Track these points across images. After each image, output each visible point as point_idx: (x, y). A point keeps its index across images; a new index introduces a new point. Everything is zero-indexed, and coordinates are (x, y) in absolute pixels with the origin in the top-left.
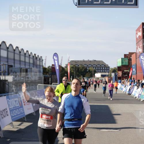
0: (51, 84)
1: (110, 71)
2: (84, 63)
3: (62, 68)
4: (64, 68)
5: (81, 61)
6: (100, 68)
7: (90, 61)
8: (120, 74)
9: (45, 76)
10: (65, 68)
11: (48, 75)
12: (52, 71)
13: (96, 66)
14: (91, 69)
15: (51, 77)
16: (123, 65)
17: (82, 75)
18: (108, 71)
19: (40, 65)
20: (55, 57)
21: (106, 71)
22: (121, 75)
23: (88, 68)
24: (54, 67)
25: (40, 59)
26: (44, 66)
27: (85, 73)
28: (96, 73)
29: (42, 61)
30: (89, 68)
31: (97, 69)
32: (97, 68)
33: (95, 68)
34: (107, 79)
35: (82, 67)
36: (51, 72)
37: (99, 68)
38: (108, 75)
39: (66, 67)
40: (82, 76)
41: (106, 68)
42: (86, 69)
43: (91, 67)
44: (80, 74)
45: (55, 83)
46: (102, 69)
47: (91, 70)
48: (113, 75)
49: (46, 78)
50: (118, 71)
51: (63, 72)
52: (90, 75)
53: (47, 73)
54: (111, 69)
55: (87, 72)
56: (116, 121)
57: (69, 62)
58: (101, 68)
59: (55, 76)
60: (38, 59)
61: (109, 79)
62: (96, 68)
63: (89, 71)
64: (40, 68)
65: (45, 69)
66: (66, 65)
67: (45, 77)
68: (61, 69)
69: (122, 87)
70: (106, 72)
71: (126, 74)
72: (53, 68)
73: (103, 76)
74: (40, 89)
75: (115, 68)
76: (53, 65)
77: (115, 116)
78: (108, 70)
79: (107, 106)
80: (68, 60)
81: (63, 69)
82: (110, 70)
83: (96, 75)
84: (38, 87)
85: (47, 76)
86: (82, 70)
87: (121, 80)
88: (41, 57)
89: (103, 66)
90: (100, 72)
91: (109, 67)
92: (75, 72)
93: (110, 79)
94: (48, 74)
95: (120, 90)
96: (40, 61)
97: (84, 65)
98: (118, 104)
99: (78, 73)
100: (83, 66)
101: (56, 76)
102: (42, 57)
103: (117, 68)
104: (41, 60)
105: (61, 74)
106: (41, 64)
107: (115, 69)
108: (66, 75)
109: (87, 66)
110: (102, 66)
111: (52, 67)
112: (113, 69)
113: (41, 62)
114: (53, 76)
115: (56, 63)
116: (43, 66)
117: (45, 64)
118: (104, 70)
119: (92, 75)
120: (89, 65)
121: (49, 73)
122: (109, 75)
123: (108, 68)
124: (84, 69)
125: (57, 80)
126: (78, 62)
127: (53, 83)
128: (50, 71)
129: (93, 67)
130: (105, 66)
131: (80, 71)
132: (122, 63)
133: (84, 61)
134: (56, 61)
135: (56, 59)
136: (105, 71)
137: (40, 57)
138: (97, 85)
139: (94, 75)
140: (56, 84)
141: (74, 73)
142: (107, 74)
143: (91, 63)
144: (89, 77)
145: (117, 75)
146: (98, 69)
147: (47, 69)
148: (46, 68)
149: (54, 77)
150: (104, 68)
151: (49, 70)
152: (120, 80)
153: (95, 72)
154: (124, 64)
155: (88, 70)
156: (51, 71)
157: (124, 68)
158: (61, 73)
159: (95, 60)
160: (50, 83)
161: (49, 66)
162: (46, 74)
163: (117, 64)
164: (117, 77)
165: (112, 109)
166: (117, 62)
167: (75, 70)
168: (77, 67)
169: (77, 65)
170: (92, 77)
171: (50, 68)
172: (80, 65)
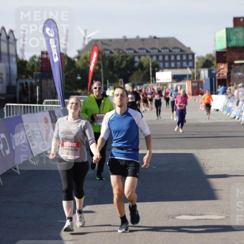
0: (41, 102)
1: (197, 63)
2: (126, 44)
3: (69, 59)
4: (74, 61)
5: (117, 41)
6: (170, 57)
7: (143, 40)
8: (223, 69)
9: (24, 81)
10: (76, 60)
11: (31, 81)
12: (42, 67)
13: (159, 51)
14: (146, 60)
15: (40, 84)
16: (230, 45)
17: (120, 77)
18: (191, 64)
19: (8, 54)
20: (48, 30)
21: (185, 64)
22: (225, 74)
23: (137, 59)
24: (47, 58)
25: (8, 38)
26: (20, 57)
27: (128, 72)
28: (158, 71)
29: (13, 42)
30: (139, 57)
31: (161, 61)
32: (161, 58)
33: (155, 58)
34: (187, 86)
35: (122, 57)
36: (38, 71)
37: (167, 58)
38: (190, 76)
39: (78, 58)
40: (121, 80)
41: (184, 58)
42: (132, 61)
43: (145, 56)
44: (116, 75)
45: (50, 99)
46: (176, 61)
47: (144, 65)
48: (204, 73)
49: (27, 87)
50: (218, 62)
51: (72, 71)
52: (142, 76)
53: (29, 74)
54: (199, 58)
55: (135, 69)
56: (216, 192)
57: (87, 43)
58: (173, 58)
59: (50, 81)
60: (3, 37)
61: (194, 84)
62: (158, 57)
63: (141, 65)
64: (9, 62)
65: (22, 64)
66: (79, 52)
67: (25, 85)
68: (66, 62)
69: (230, 105)
70: (186, 68)
71: (239, 72)
72: (44, 61)
73: (177, 78)
74: (12, 116)
75: (210, 55)
76: (43, 53)
77: (213, 181)
78: (191, 61)
79: (191, 156)
80: (85, 39)
81: (71, 62)
82: (196, 60)
83: (159, 75)
84: (5, 111)
85: (28, 82)
86: (122, 65)
87: (225, 86)
88: (12, 31)
89: (176, 50)
90: (170, 68)
91: (193, 55)
92: (102, 70)
93: (196, 84)
94: (31, 78)
95: (225, 112)
96: (8, 43)
97: (127, 52)
98: (221, 150)
99: (111, 73)
100: (123, 52)
101: (54, 83)
102: (14, 33)
103: (214, 55)
104: (11, 40)
105: (66, 77)
106: (12, 51)
107: (211, 59)
108: (79, 78)
109: (135, 52)
110: (174, 50)
111: (42, 58)
112: (203, 58)
113: (11, 47)
114: (44, 82)
116: (16, 56)
117: (22, 51)
118: (179, 63)
119: (148, 76)
120: (140, 51)
121: (34, 73)
122: (194, 74)
123: (190, 57)
124: (127, 61)
125: (56, 94)
126: (109, 43)
127: (46, 100)
129: (152, 56)
130: (181, 50)
131: (116, 67)
132: (228, 40)
133: (126, 40)
134: (52, 41)
135: (52, 35)
136: (182, 64)
137: (7, 31)
138: (163, 101)
139: (154, 75)
140: (54, 103)
141: (100, 72)
142: (188, 71)
143: (143, 45)
144: (140, 82)
145: (215, 74)
146: (164, 61)
147: (27, 65)
148: (26, 62)
149: (47, 84)
150: (178, 58)
151: (33, 66)
152: (223, 87)
153: (156, 68)
154: (233, 43)
155: (136, 65)
156: (39, 69)
157: (234, 53)
158: (64, 75)
159: (155, 38)
160: (38, 100)
161: (35, 57)
162: (27, 77)
163: (215, 45)
164: (215, 80)
165: (205, 164)
166: (215, 40)
167: (104, 66)
168: (107, 55)
169: (109, 52)
170: (150, 83)
171: (37, 60)
172: (115, 50)
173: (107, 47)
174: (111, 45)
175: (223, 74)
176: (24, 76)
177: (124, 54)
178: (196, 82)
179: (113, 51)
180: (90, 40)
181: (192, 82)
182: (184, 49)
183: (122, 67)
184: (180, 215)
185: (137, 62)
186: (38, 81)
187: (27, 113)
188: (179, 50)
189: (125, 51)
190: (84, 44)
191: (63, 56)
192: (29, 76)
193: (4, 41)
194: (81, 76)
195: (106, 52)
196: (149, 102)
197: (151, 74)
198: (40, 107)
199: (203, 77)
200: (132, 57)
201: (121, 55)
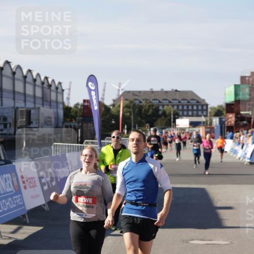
0: (82, 143)
1: (210, 113)
2: (153, 95)
3: (106, 107)
4: (110, 109)
5: (145, 92)
6: (188, 107)
7: (166, 92)
8: (231, 118)
10: (111, 107)
11: (74, 124)
12: (83, 113)
13: (179, 102)
14: (169, 109)
15: (82, 127)
17: (147, 123)
18: (205, 113)
19: (57, 102)
20: (90, 84)
21: (200, 113)
22: (233, 122)
23: (161, 108)
24: (88, 106)
25: (57, 88)
26: (66, 104)
27: (154, 118)
28: (178, 118)
29: (61, 91)
30: (163, 106)
31: (181, 110)
32: (180, 107)
33: (175, 108)
34: (201, 130)
35: (149, 106)
36: (80, 116)
37: (185, 108)
38: (204, 122)
39: (113, 105)
40: (148, 125)
41: (200, 108)
42: (157, 110)
43: (168, 105)
44: (143, 121)
46: (193, 110)
47: (167, 112)
48: (216, 121)
50: (227, 112)
51: (107, 117)
52: (165, 121)
54: (211, 109)
55: (159, 116)
57: (121, 93)
58: (190, 108)
59: (89, 124)
60: (53, 88)
61: (207, 130)
62: (178, 106)
63: (164, 113)
64: (57, 108)
65: (67, 110)
66: (114, 101)
68: (103, 109)
69: (236, 148)
70: (200, 116)
72: (86, 108)
73: (193, 124)
74: (58, 154)
75: (221, 106)
76: (85, 101)
77: (221, 212)
78: (205, 110)
79: (203, 190)
80: (119, 90)
81: (107, 109)
82: (209, 110)
85: (72, 124)
86: (149, 112)
88: (60, 83)
89: (193, 102)
90: (188, 116)
91: (207, 105)
92: (132, 117)
93: (209, 130)
94: (74, 121)
95: (232, 154)
97: (153, 102)
99: (139, 119)
100: (150, 102)
101: (94, 125)
102: (62, 84)
103: (224, 106)
104: (59, 90)
105: (103, 121)
106: (60, 100)
107: (221, 109)
108: (113, 122)
109: (160, 102)
110: (191, 102)
111: (83, 106)
112: (215, 108)
113: (59, 96)
114: (85, 125)
115: (94, 97)
116: (63, 103)
117: (68, 99)
118: (195, 112)
119: (170, 122)
120: (163, 101)
121: (77, 118)
122: (207, 122)
123: (205, 107)
124: (153, 109)
126: (139, 94)
127: (86, 141)
128: (80, 113)
129: (173, 106)
130: (198, 102)
131: (144, 114)
133: (152, 92)
134: (93, 93)
135: (93, 88)
136: (198, 113)
137: (57, 83)
139: (175, 122)
140: (93, 143)
142: (203, 119)
143: (167, 96)
144: (163, 127)
145: (224, 122)
146: (183, 110)
147: (72, 111)
148: (71, 108)
149: (87, 127)
150: (195, 108)
151: (76, 112)
152: (231, 133)
153: (177, 116)
155: (160, 112)
159: (176, 91)
160: (79, 140)
161: (78, 104)
162: (71, 121)
163: (225, 98)
164: (224, 127)
165: (215, 197)
166: (225, 94)
167: (134, 113)
168: (137, 104)
169: (138, 102)
170: (171, 127)
171: (79, 107)
172: (143, 100)
173: (137, 97)
174: (140, 96)
175: (231, 122)
176: (69, 120)
177: (150, 104)
178: (208, 128)
179: (142, 101)
180: (123, 91)
181: (206, 128)
182: (199, 101)
183: (148, 114)
184: (193, 240)
185: (160, 110)
186: (80, 124)
187: (76, 151)
188: (195, 101)
189: (152, 101)
190: (118, 95)
191: (101, 104)
192: (73, 119)
193: (53, 91)
194: (115, 121)
195: (136, 101)
196: (169, 144)
197: (172, 120)
198: (81, 146)
199: (215, 124)
200: (157, 106)
201: (148, 104)
